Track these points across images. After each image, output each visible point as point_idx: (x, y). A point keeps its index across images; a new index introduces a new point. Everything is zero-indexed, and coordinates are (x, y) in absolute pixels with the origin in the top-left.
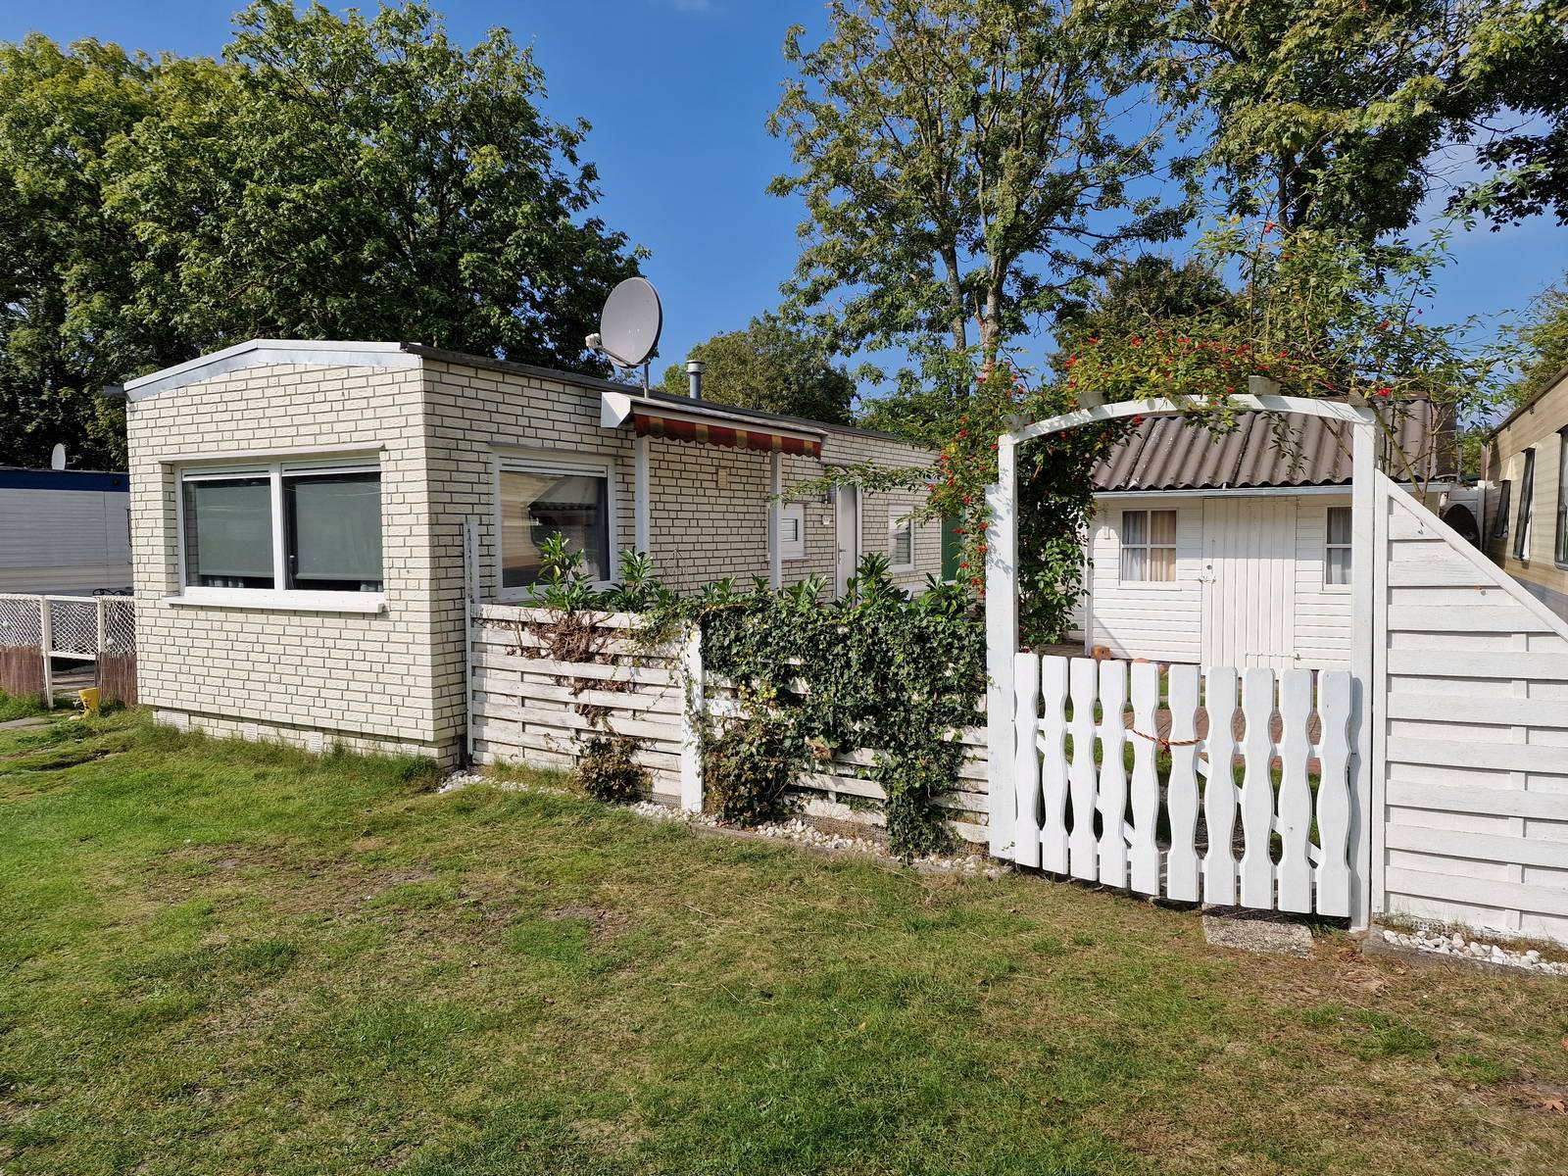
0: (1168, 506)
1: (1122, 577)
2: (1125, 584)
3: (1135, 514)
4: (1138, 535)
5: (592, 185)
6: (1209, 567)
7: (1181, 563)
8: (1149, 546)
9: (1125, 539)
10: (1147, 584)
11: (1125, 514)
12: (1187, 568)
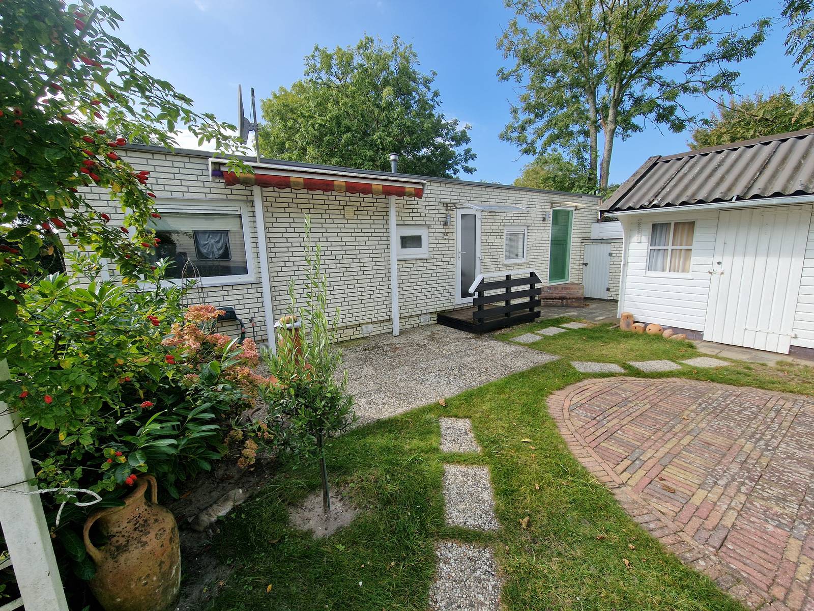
0: (690, 219)
1: (649, 268)
2: (650, 273)
3: (662, 225)
4: (663, 239)
5: (437, 100)
6: (719, 263)
7: (694, 260)
8: (670, 247)
9: (653, 243)
10: (666, 274)
11: (655, 226)
12: (699, 262)
